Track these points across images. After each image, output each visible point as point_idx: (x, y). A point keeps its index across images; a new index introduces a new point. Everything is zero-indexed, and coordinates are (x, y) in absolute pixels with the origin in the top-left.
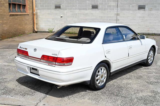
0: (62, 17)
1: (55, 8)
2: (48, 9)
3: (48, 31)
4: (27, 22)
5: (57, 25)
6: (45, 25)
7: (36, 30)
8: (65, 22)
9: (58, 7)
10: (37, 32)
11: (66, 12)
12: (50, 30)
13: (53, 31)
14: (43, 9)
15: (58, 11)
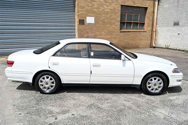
0: (179, 34)
1: (174, 25)
2: (167, 26)
3: (164, 47)
4: (143, 38)
5: (174, 42)
6: (163, 42)
7: (154, 45)
8: (181, 40)
9: (176, 24)
10: (154, 47)
11: (184, 29)
12: (167, 46)
13: (169, 48)
14: (163, 26)
15: (176, 28)
